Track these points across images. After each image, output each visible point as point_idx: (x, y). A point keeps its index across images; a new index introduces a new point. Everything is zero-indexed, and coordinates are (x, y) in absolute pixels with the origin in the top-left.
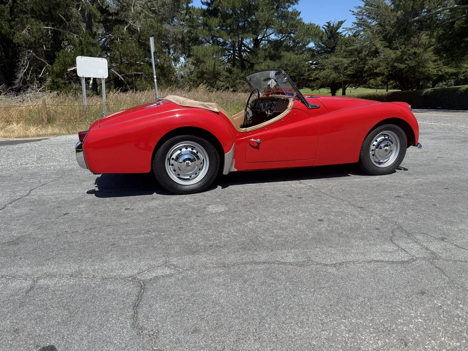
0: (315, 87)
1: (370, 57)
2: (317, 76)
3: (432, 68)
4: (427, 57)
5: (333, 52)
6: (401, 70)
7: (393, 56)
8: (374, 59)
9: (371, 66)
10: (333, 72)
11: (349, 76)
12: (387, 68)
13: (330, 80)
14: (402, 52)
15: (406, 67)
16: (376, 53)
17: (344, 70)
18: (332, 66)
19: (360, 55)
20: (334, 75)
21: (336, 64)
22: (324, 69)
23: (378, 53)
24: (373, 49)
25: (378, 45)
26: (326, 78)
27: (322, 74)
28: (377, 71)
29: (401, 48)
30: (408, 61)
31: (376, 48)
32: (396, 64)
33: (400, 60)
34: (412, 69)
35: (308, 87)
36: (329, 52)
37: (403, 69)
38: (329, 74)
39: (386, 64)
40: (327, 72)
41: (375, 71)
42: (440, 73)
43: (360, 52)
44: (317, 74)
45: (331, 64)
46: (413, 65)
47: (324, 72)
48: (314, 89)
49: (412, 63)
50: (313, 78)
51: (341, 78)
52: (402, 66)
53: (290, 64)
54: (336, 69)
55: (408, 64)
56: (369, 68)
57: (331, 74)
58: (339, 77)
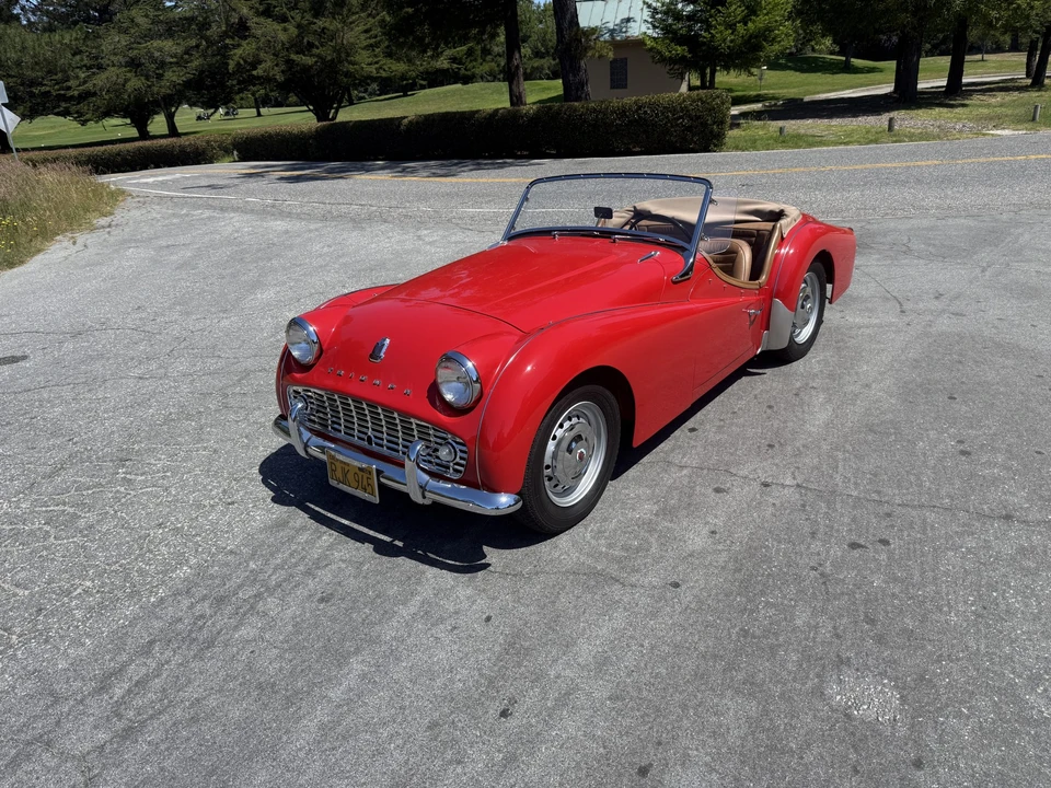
0: (88, 116)
1: (233, 38)
2: (89, 85)
3: (365, 62)
4: (352, 40)
5: (111, 20)
6: (306, 69)
7: (282, 37)
8: (244, 43)
9: (242, 62)
10: (129, 75)
11: (188, 84)
12: (277, 65)
13: (129, 96)
14: (299, 26)
15: (316, 62)
16: (241, 29)
17: (157, 68)
18: (123, 60)
19: (208, 33)
20: (135, 83)
21: (132, 54)
22: (100, 67)
23: (248, 29)
24: (235, 19)
25: (245, 11)
26: (117, 89)
27: (101, 80)
28: (258, 72)
29: (293, 18)
30: (318, 48)
31: (241, 18)
32: (293, 57)
33: (299, 46)
34: (330, 67)
35: (65, 114)
36: (100, 21)
37: (311, 67)
38: (120, 81)
39: (274, 55)
40: (112, 72)
41: (254, 73)
42: (384, 74)
43: (205, 25)
44: (85, 82)
45: (115, 54)
46: (329, 58)
47: (103, 76)
48: (88, 120)
49: (327, 52)
50: (76, 93)
51: (155, 89)
52: (309, 61)
53: (27, 59)
54: (134, 65)
55: (319, 56)
56: (238, 64)
57: (126, 81)
58: (149, 87)
